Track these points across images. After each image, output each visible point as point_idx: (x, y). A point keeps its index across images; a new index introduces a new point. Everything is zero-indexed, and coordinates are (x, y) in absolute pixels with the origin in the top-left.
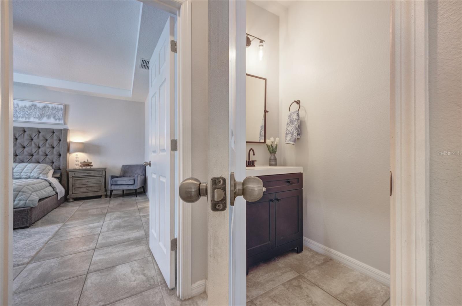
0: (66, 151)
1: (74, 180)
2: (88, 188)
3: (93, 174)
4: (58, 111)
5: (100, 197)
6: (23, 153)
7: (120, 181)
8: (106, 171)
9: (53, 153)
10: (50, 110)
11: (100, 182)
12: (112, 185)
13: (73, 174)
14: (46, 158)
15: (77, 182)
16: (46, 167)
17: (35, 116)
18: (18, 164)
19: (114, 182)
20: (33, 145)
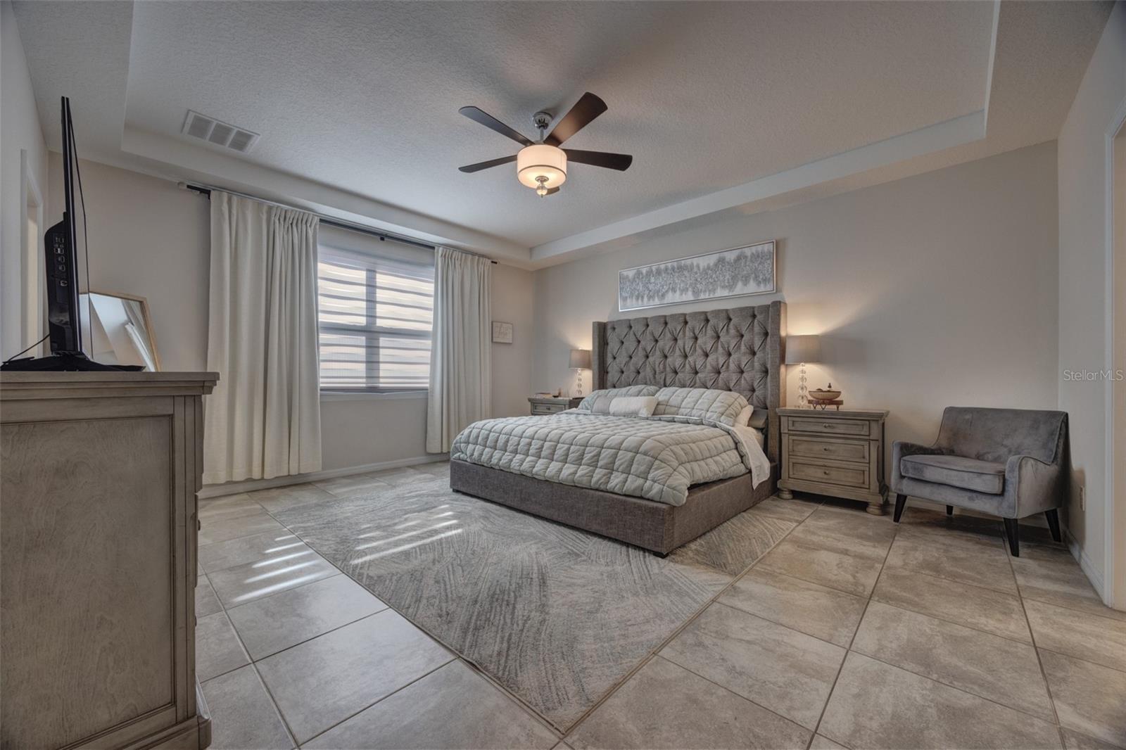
0: (778, 360)
1: (793, 440)
2: (827, 472)
3: (841, 429)
4: (763, 261)
5: (861, 506)
6: (705, 367)
7: (936, 469)
8: (883, 424)
9: (753, 366)
10: (747, 264)
11: (864, 457)
12: (902, 477)
13: (791, 423)
14: (741, 378)
15: (799, 447)
16: (736, 400)
17: (723, 284)
18: (677, 388)
19: (910, 470)
20: (720, 349)
